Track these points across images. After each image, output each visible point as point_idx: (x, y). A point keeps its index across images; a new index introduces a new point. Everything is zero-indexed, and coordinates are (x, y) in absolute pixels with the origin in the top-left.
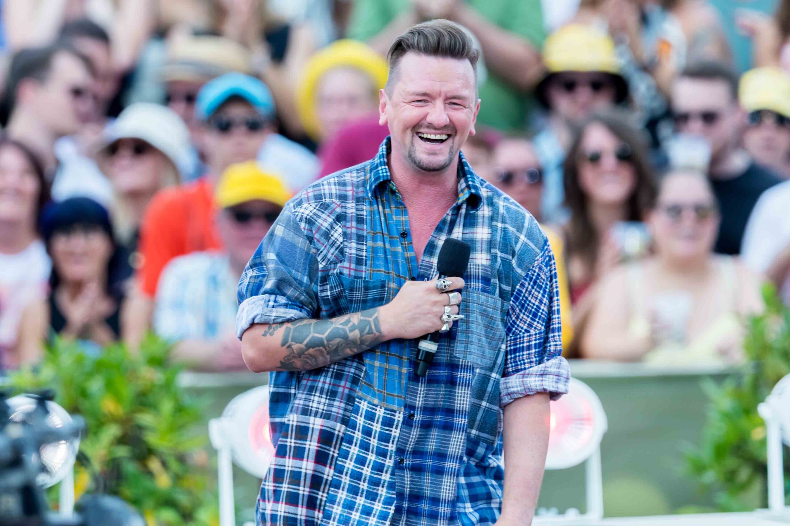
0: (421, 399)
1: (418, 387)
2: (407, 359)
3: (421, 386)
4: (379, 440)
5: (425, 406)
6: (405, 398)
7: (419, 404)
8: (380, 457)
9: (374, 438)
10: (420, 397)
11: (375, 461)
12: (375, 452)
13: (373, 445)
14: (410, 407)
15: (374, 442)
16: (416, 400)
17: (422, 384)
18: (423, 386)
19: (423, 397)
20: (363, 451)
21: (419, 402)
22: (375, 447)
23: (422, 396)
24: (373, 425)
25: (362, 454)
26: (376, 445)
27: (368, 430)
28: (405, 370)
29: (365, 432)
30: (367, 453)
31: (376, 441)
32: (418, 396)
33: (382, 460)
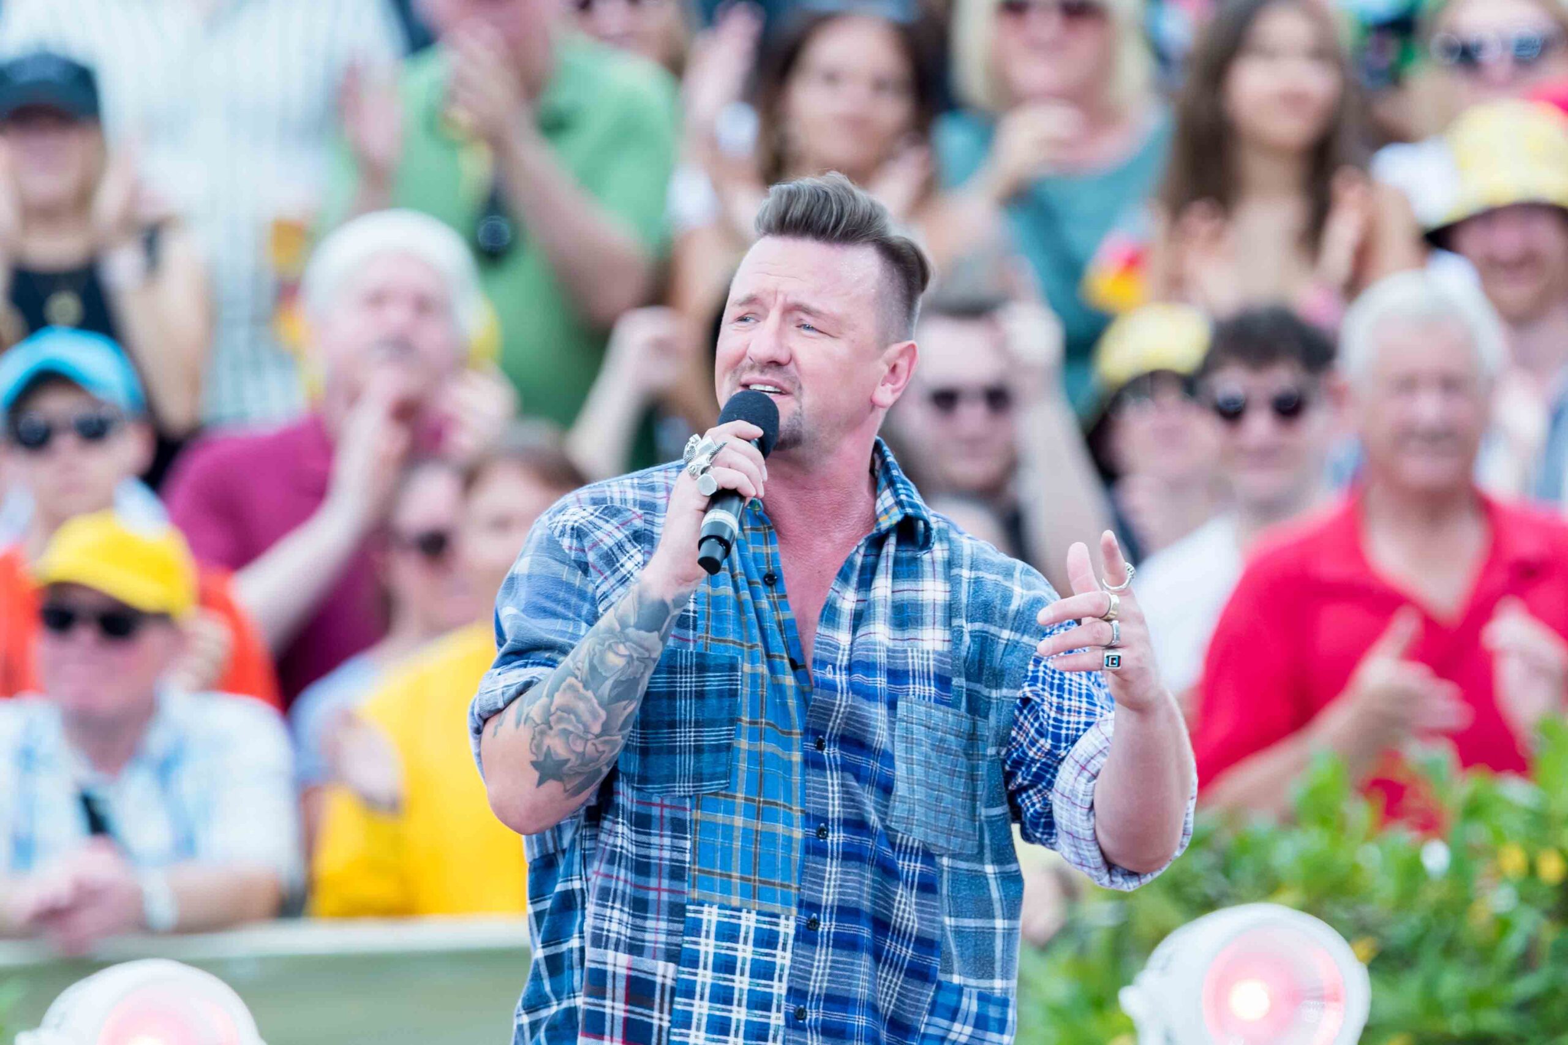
0: (831, 890)
1: (825, 865)
2: (802, 811)
3: (831, 863)
4: (752, 976)
5: (841, 904)
6: (799, 889)
7: (827, 900)
8: (756, 1012)
9: (742, 974)
10: (829, 887)
11: (748, 1022)
12: (744, 1002)
13: (741, 990)
14: (810, 907)
15: (741, 982)
16: (821, 892)
17: (832, 859)
18: (834, 863)
19: (835, 886)
20: (719, 1006)
21: (828, 896)
22: (746, 992)
23: (832, 883)
24: (736, 950)
25: (718, 1013)
26: (746, 987)
27: (727, 962)
28: (798, 834)
29: (721, 965)
30: (729, 1007)
31: (746, 979)
32: (826, 883)
33: (762, 1016)
